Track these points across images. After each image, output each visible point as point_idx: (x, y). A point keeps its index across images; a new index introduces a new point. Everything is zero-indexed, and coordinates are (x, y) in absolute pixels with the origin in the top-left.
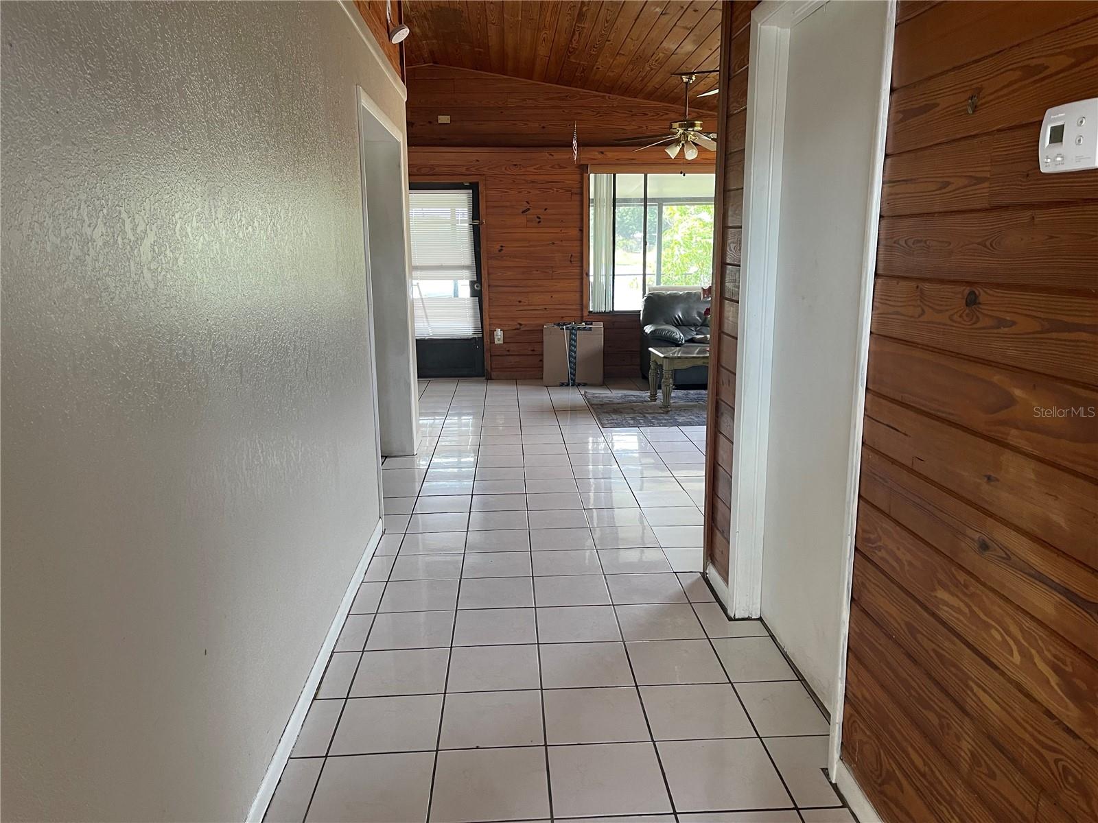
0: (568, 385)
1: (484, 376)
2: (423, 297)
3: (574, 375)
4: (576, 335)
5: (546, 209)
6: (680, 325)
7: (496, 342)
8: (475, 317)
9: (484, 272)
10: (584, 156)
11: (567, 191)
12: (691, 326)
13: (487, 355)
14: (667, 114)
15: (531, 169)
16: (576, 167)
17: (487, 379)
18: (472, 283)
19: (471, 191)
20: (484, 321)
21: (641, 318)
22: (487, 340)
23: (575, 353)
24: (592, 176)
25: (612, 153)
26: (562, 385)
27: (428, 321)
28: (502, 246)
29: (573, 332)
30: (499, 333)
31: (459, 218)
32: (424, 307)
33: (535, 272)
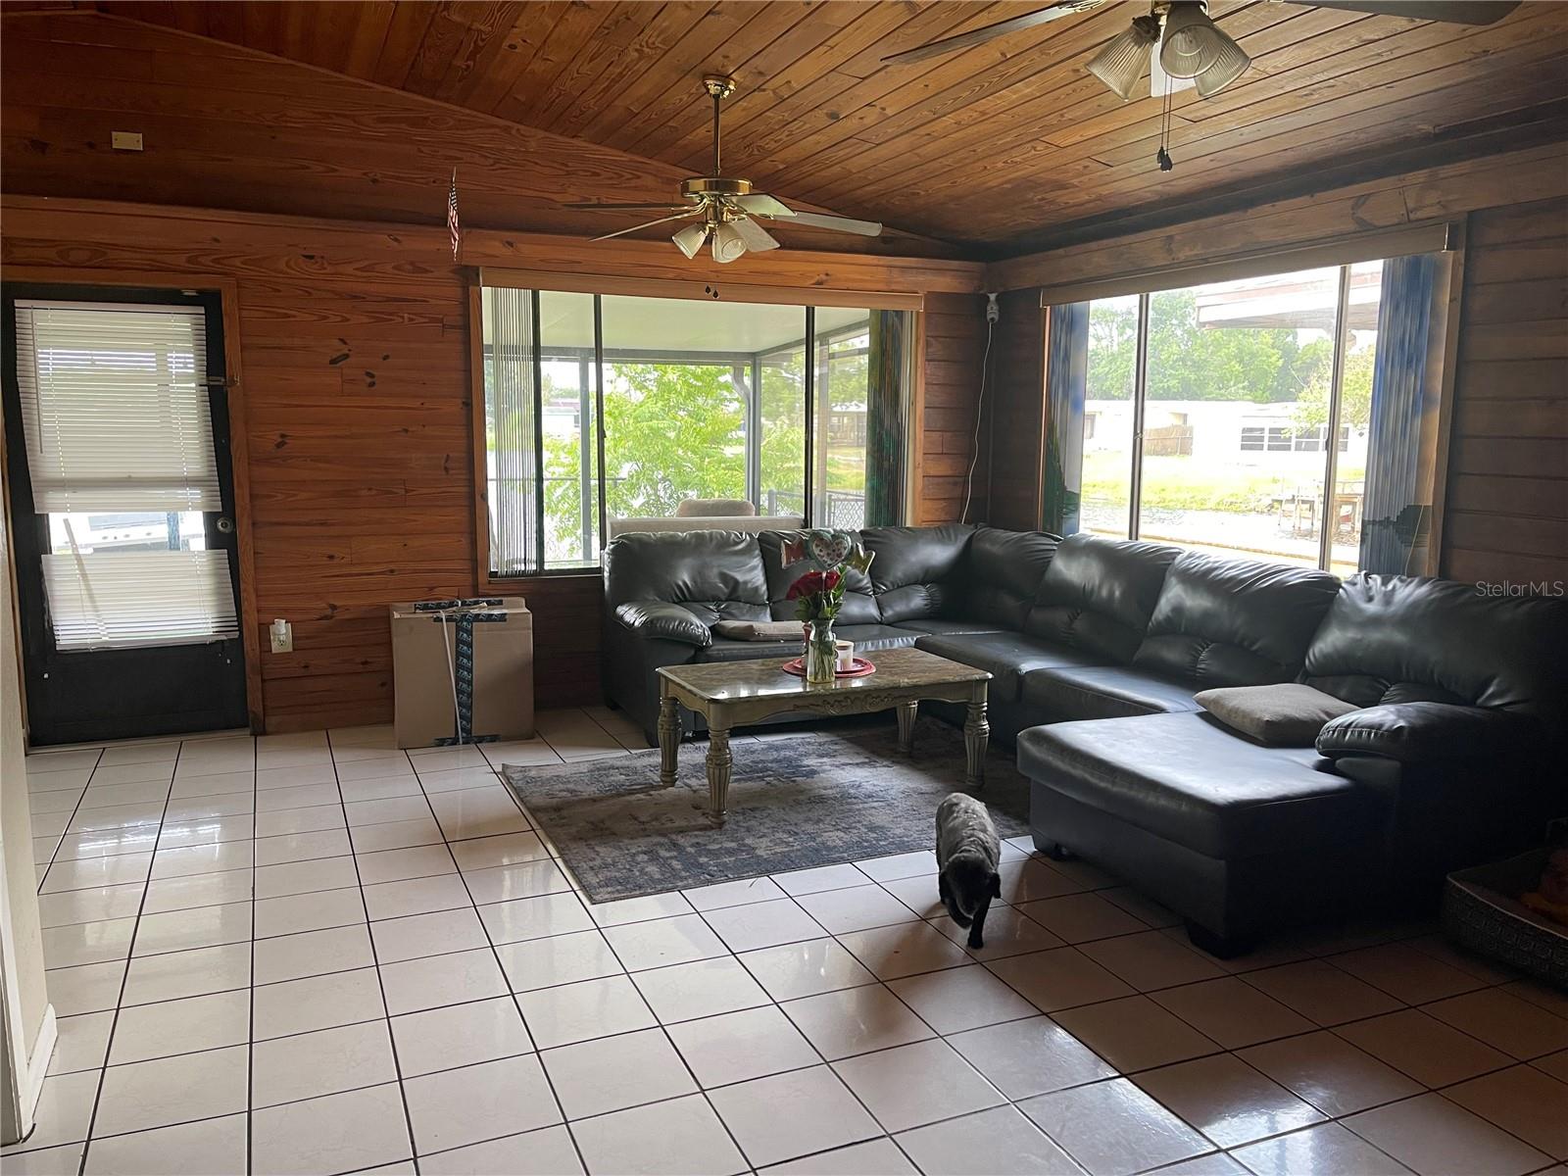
0: (455, 742)
1: (246, 726)
2: (82, 551)
3: (470, 721)
4: (470, 633)
5: (386, 358)
6: (686, 601)
7: (275, 647)
8: (219, 594)
9: (241, 495)
10: (468, 249)
11: (433, 320)
12: (708, 601)
13: (253, 682)
14: (639, 177)
15: (349, 269)
16: (453, 271)
17: (255, 734)
18: (211, 519)
19: (202, 310)
20: (245, 606)
21: (606, 587)
22: (251, 646)
23: (470, 671)
24: (486, 292)
25: (532, 248)
26: (441, 743)
27: (96, 609)
28: (283, 436)
29: (463, 626)
30: (282, 630)
31: (174, 371)
32: (84, 575)
33: (364, 492)
